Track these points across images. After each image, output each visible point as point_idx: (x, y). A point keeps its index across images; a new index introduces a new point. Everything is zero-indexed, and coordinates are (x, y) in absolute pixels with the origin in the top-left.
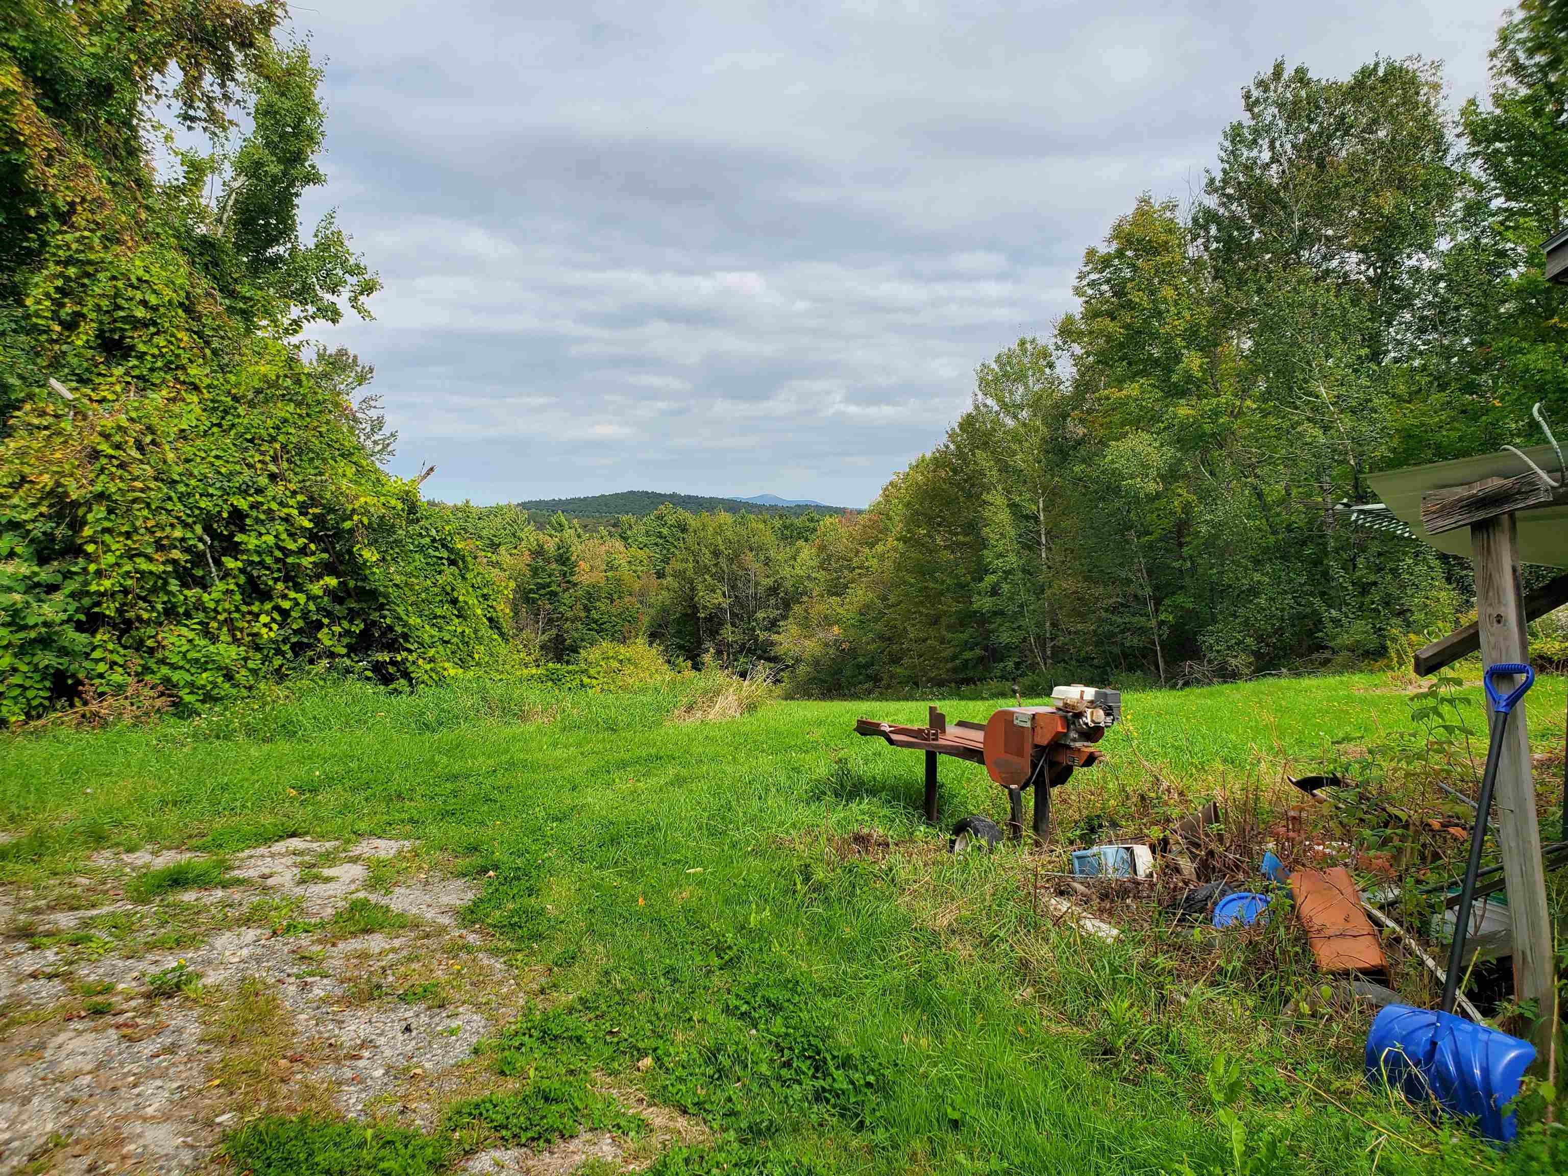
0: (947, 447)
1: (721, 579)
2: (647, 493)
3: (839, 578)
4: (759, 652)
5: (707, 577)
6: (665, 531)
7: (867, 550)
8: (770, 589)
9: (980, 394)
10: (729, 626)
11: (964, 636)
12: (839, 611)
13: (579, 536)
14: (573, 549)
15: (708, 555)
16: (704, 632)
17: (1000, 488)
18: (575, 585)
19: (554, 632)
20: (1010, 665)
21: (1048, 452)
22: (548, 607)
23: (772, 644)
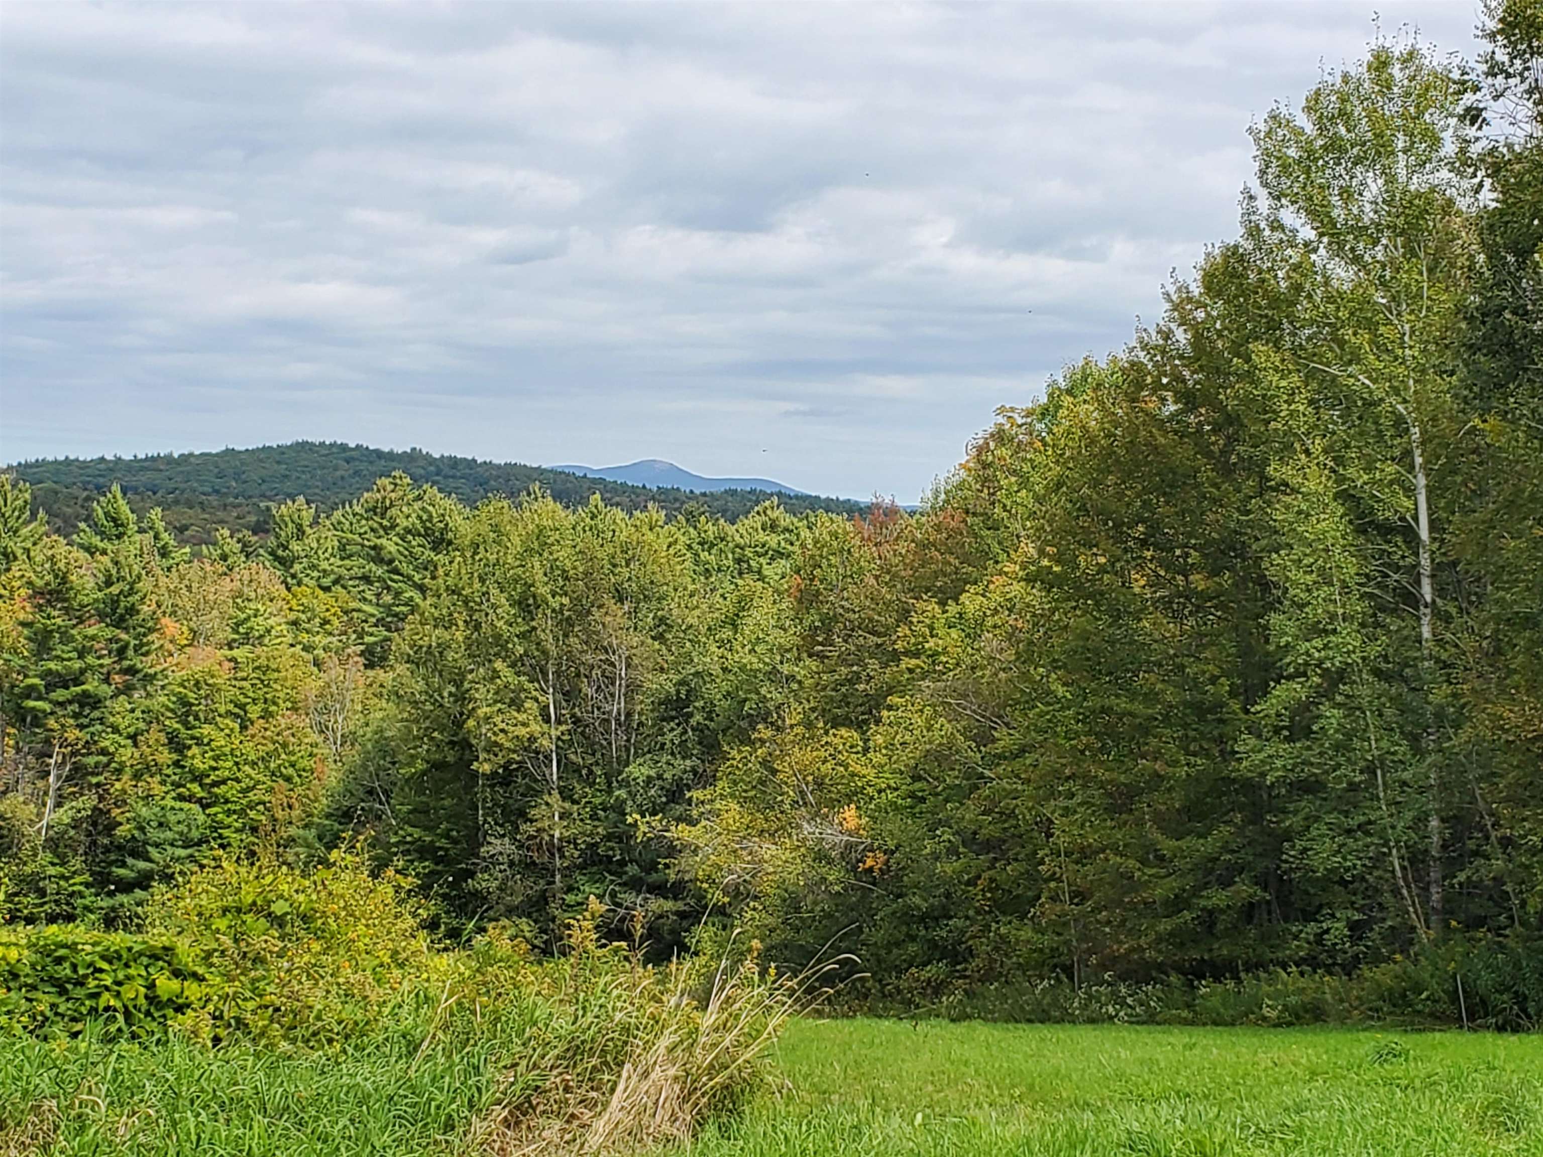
0: (1167, 335)
1: (538, 673)
2: (344, 447)
3: (855, 679)
4: (632, 870)
5: (499, 665)
6: (390, 545)
7: (933, 607)
8: (667, 701)
9: (1262, 194)
10: (555, 799)
11: (1207, 846)
12: (855, 768)
13: (164, 553)
14: (145, 585)
15: (506, 609)
16: (490, 812)
17: (1317, 446)
18: (149, 678)
19: (87, 802)
20: (1337, 929)
21: (1472, 348)
22: (72, 734)
23: (672, 851)
